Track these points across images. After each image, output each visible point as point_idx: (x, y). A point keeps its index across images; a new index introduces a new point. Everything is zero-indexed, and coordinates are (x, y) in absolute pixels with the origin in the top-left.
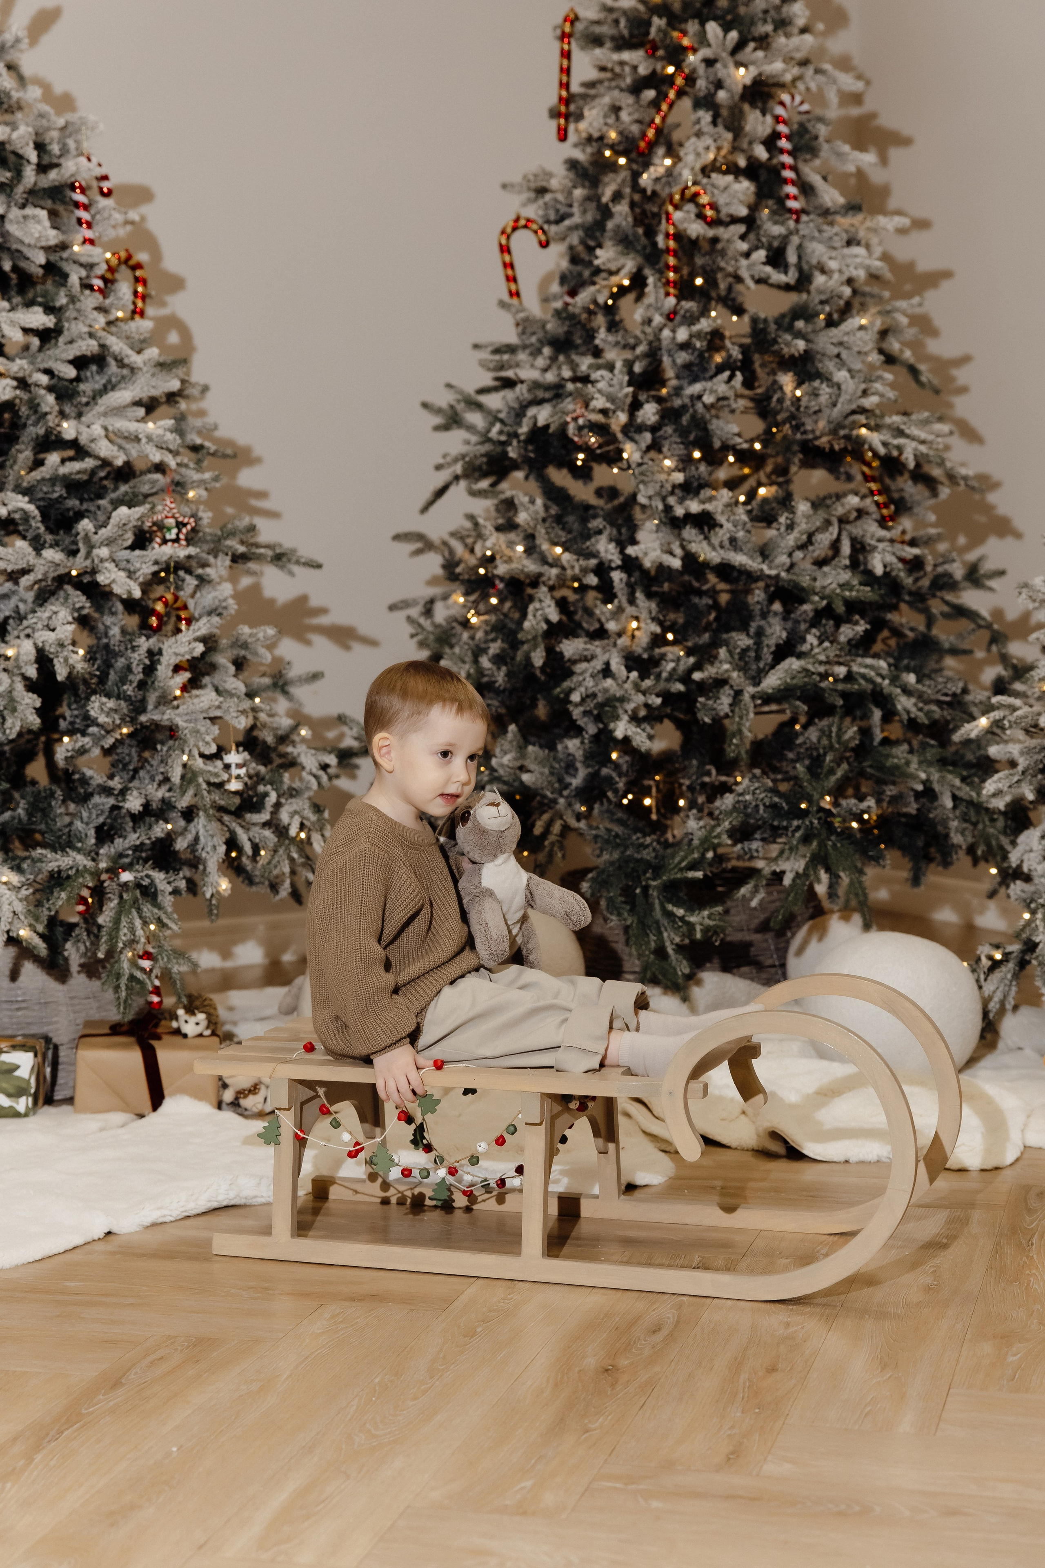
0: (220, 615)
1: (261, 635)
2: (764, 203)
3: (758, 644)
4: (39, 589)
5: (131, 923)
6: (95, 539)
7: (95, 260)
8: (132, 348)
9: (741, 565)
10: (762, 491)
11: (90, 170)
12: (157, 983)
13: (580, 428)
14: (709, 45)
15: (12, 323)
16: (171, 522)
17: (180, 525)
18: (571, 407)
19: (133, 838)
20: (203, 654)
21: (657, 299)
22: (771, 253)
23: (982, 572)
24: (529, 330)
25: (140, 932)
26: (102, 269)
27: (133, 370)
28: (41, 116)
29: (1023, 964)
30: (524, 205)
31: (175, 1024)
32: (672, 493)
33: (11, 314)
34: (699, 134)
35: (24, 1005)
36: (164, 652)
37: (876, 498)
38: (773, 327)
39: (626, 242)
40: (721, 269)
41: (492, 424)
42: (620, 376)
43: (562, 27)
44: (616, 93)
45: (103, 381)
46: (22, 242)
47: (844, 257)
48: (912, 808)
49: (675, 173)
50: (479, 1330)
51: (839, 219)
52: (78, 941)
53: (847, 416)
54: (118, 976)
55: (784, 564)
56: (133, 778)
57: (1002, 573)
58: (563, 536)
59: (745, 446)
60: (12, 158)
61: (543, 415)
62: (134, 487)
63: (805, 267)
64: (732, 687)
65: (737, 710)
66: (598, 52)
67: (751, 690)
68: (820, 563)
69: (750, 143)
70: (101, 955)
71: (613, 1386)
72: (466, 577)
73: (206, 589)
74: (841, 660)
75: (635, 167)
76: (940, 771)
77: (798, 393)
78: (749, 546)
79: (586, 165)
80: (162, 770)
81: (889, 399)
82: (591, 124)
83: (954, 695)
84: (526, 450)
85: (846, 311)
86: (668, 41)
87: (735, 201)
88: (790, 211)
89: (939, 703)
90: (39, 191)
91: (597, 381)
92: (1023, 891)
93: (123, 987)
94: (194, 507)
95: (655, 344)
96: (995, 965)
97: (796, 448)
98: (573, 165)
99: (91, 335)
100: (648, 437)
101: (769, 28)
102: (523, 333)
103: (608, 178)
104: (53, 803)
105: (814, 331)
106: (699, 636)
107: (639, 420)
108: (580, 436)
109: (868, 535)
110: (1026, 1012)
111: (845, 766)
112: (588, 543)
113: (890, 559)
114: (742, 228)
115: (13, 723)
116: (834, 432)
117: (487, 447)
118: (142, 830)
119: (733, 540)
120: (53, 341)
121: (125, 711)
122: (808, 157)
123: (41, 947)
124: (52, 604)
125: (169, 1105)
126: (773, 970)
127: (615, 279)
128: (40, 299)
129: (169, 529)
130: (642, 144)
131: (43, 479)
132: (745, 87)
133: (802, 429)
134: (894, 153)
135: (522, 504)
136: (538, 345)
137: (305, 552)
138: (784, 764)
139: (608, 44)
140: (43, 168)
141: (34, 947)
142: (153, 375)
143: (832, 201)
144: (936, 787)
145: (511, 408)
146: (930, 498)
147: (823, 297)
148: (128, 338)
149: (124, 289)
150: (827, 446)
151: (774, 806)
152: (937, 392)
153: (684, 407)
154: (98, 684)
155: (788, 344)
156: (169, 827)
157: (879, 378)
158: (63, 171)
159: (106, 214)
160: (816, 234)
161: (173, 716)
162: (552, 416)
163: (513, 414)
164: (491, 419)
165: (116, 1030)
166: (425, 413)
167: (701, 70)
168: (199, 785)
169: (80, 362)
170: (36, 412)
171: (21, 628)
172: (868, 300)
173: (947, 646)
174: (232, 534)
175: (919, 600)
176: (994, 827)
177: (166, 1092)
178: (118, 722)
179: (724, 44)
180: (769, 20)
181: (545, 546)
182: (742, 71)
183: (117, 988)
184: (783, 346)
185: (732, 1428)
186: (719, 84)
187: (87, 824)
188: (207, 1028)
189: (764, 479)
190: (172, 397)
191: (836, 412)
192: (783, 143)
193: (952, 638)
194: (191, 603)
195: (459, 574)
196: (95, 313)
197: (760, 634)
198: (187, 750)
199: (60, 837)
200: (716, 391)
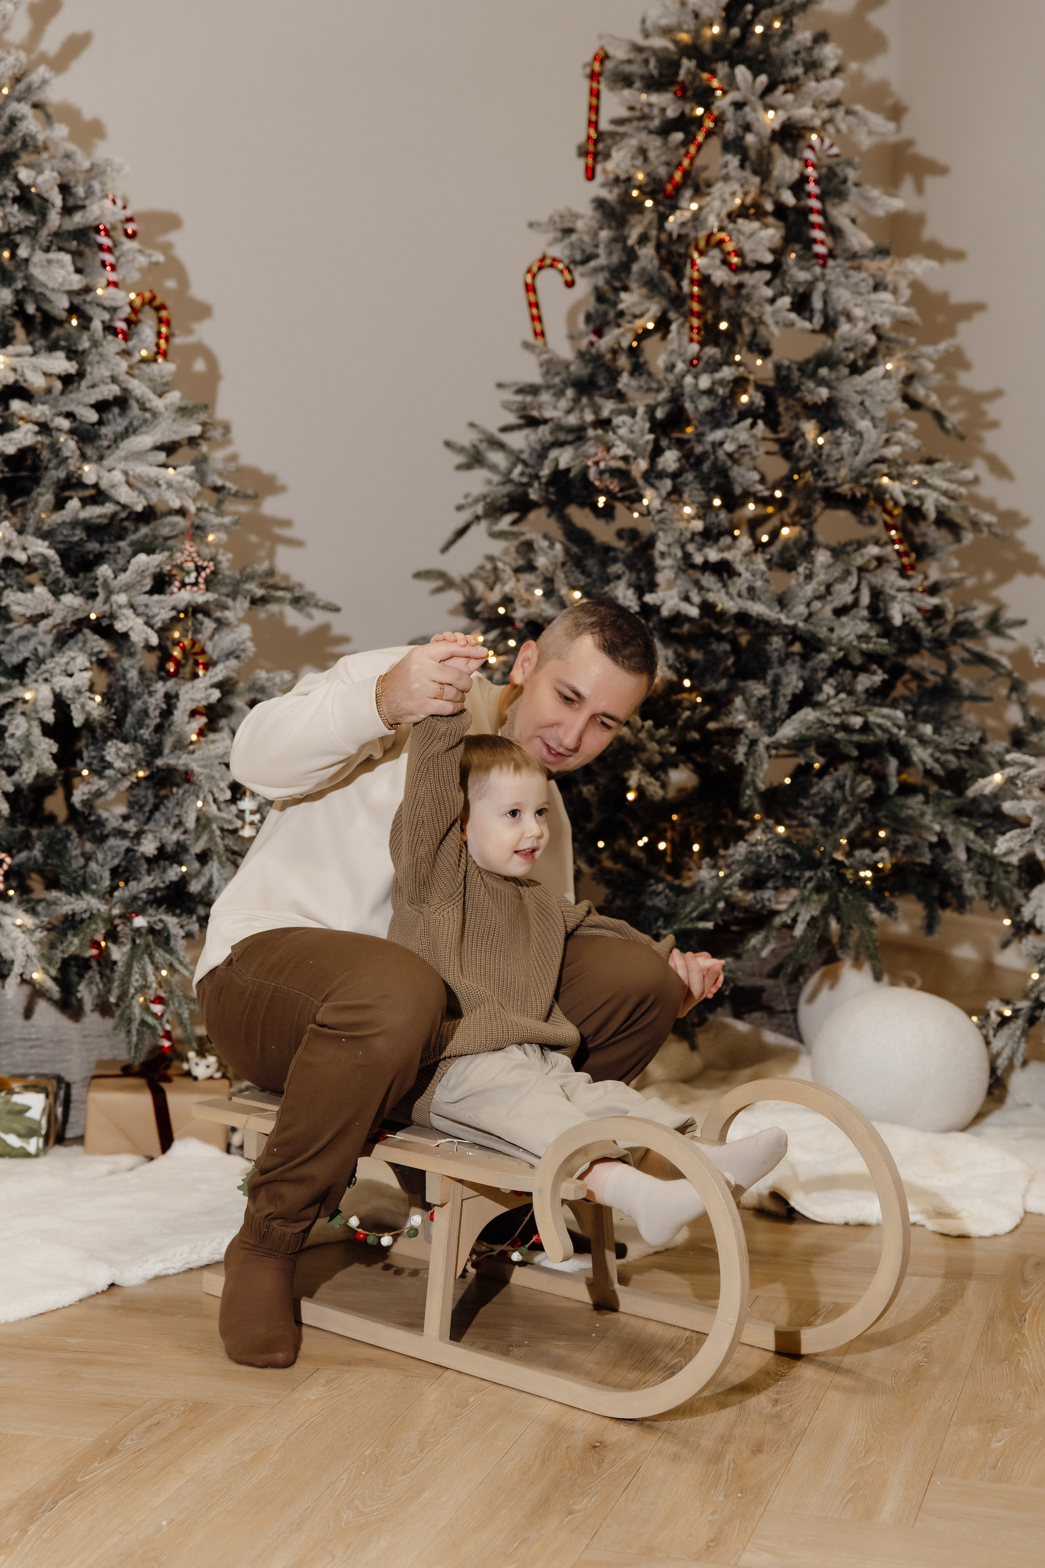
0: (238, 657)
1: (278, 680)
2: (791, 247)
3: (775, 693)
4: (59, 632)
5: (143, 968)
6: (115, 584)
7: (118, 303)
8: (155, 393)
9: (758, 615)
10: (785, 531)
11: (114, 213)
12: (168, 1027)
13: (601, 473)
14: (738, 89)
15: (35, 368)
16: (190, 565)
17: (199, 569)
18: (592, 450)
19: (148, 881)
20: (219, 700)
21: (680, 346)
22: (796, 300)
23: (1003, 621)
24: (553, 370)
25: (151, 978)
26: (126, 311)
27: (155, 415)
28: (68, 156)
29: (1032, 1020)
30: (550, 244)
31: (185, 1066)
32: (692, 540)
33: (34, 359)
34: (726, 178)
35: (37, 1043)
36: (181, 698)
37: (897, 547)
38: (796, 374)
39: (652, 285)
40: (745, 314)
41: (514, 465)
42: (641, 424)
43: (591, 65)
44: (644, 135)
45: (125, 424)
46: (46, 286)
47: (869, 303)
48: (926, 858)
49: (702, 216)
50: (471, 1400)
51: (866, 262)
52: (91, 983)
53: (869, 465)
54: (130, 1021)
55: (801, 614)
56: (149, 820)
57: (1022, 623)
58: (583, 580)
59: (766, 493)
60: (37, 201)
61: (564, 457)
62: (155, 529)
63: (831, 313)
64: (747, 736)
65: (751, 760)
66: (627, 93)
67: (766, 740)
68: (840, 612)
69: (778, 188)
70: (112, 1000)
71: (599, 1464)
72: (486, 615)
73: (225, 632)
74: (859, 709)
75: (661, 209)
76: (954, 823)
77: (821, 441)
78: (767, 595)
79: (614, 204)
80: (177, 812)
81: (912, 448)
82: (618, 165)
83: (972, 745)
84: (547, 492)
85: (871, 357)
86: (697, 83)
87: (761, 248)
88: (817, 256)
89: (956, 753)
90: (64, 233)
91: (619, 427)
92: (1034, 947)
93: (134, 1032)
94: (213, 550)
95: (677, 391)
96: (1004, 1021)
97: (817, 495)
98: (600, 204)
99: (114, 379)
100: (668, 484)
101: (799, 71)
102: (547, 373)
103: (634, 219)
104: (69, 845)
105: (838, 379)
106: (717, 682)
107: (660, 467)
108: (601, 480)
109: (888, 584)
110: (1034, 1067)
111: (858, 818)
112: (606, 589)
113: (909, 609)
114: (767, 275)
115: (30, 768)
116: (856, 480)
117: (508, 488)
118: (156, 874)
119: (751, 590)
120: (76, 385)
121: (141, 755)
122: (836, 201)
123: (55, 990)
124: (70, 649)
125: (178, 1148)
126: (784, 1016)
127: (639, 323)
128: (63, 343)
129: (188, 573)
130: (669, 187)
131: (64, 523)
132: (773, 132)
133: (824, 477)
134: (931, 182)
135: (542, 549)
136: (561, 386)
137: (324, 595)
138: (799, 811)
139: (638, 84)
140: (68, 210)
141: (47, 991)
142: (174, 420)
143: (860, 244)
144: (951, 839)
145: (533, 450)
146: (953, 543)
147: (848, 345)
148: (151, 380)
149: (147, 331)
150: (849, 494)
151: (786, 857)
152: (962, 438)
153: (704, 455)
154: (114, 728)
155: (811, 392)
156: (184, 869)
157: (903, 426)
158: (87, 214)
159: (130, 257)
160: (843, 279)
161: (189, 761)
162: (573, 460)
163: (535, 455)
164: (513, 459)
165: (127, 1071)
166: (447, 452)
167: (730, 113)
168: (212, 832)
169: (101, 406)
170: (57, 456)
171: (39, 672)
172: (893, 345)
173: (966, 692)
174: (251, 578)
175: (939, 646)
176: (1008, 879)
177: (176, 1135)
178: (134, 766)
179: (753, 87)
180: (800, 62)
181: (564, 591)
182: (771, 114)
183: (129, 1032)
184: (806, 394)
185: (714, 1513)
186: (747, 128)
187: (102, 866)
188: (218, 1070)
189: (787, 519)
190: (192, 441)
191: (859, 461)
192: (812, 187)
193: (972, 685)
194: (209, 647)
195: (479, 613)
196: (118, 358)
197: (777, 681)
198: (201, 796)
199: (75, 879)
200: (737, 439)
